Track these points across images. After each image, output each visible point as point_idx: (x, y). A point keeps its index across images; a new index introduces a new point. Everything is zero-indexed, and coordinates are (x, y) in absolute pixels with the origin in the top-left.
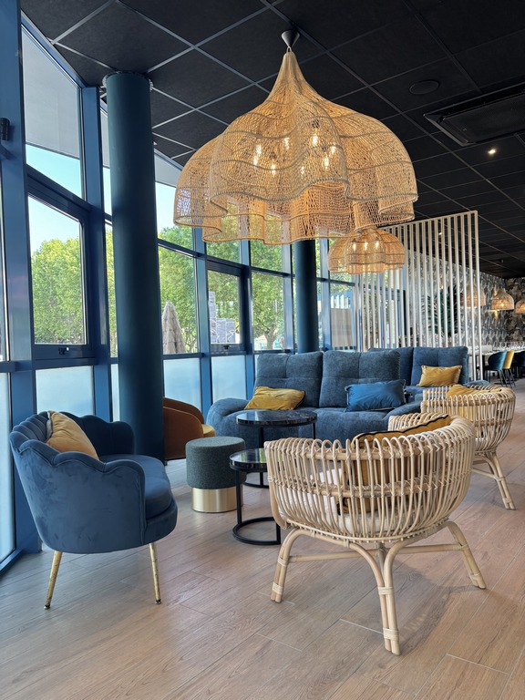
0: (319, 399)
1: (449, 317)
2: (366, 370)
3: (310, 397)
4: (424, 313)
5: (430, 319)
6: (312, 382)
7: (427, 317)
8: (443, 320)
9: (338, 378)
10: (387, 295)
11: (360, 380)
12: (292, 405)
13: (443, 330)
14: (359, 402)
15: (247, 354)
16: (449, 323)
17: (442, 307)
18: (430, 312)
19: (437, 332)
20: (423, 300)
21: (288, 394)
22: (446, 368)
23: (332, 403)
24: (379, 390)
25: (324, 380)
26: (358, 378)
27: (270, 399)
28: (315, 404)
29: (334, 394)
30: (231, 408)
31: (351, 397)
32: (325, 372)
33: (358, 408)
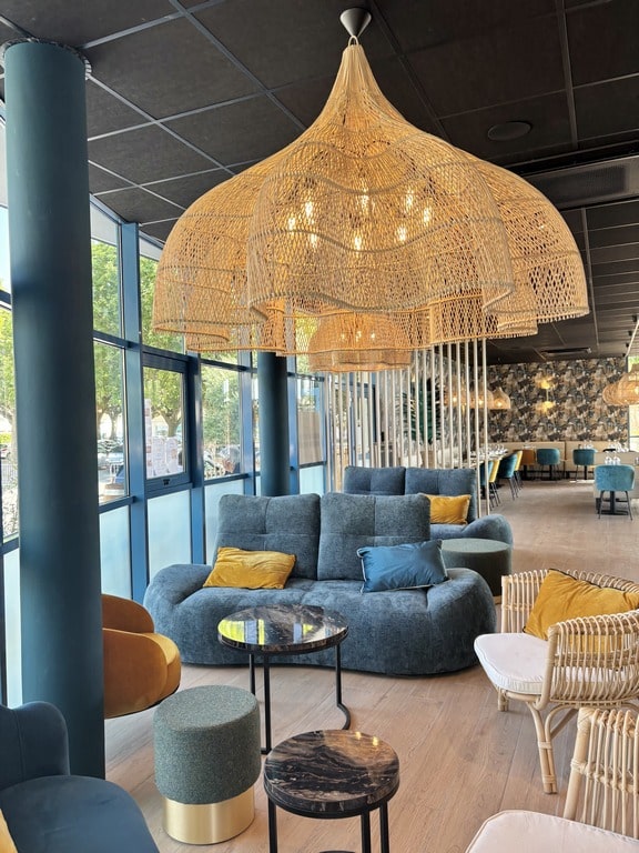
0: (316, 566)
1: (430, 421)
2: (385, 524)
3: (303, 565)
4: (398, 414)
5: (406, 421)
6: (305, 542)
7: (402, 419)
8: (422, 423)
9: (345, 535)
10: (359, 392)
11: (377, 538)
12: (280, 580)
13: (423, 437)
14: (383, 578)
15: (194, 487)
16: (430, 428)
17: (421, 407)
18: (405, 413)
19: (414, 438)
20: (398, 398)
21: (272, 560)
22: (451, 498)
23: (337, 573)
24: (411, 558)
25: (323, 538)
26: (374, 534)
27: (245, 571)
28: (310, 574)
29: (340, 561)
30: (185, 587)
31: (370, 568)
32: (324, 525)
33: (382, 587)
